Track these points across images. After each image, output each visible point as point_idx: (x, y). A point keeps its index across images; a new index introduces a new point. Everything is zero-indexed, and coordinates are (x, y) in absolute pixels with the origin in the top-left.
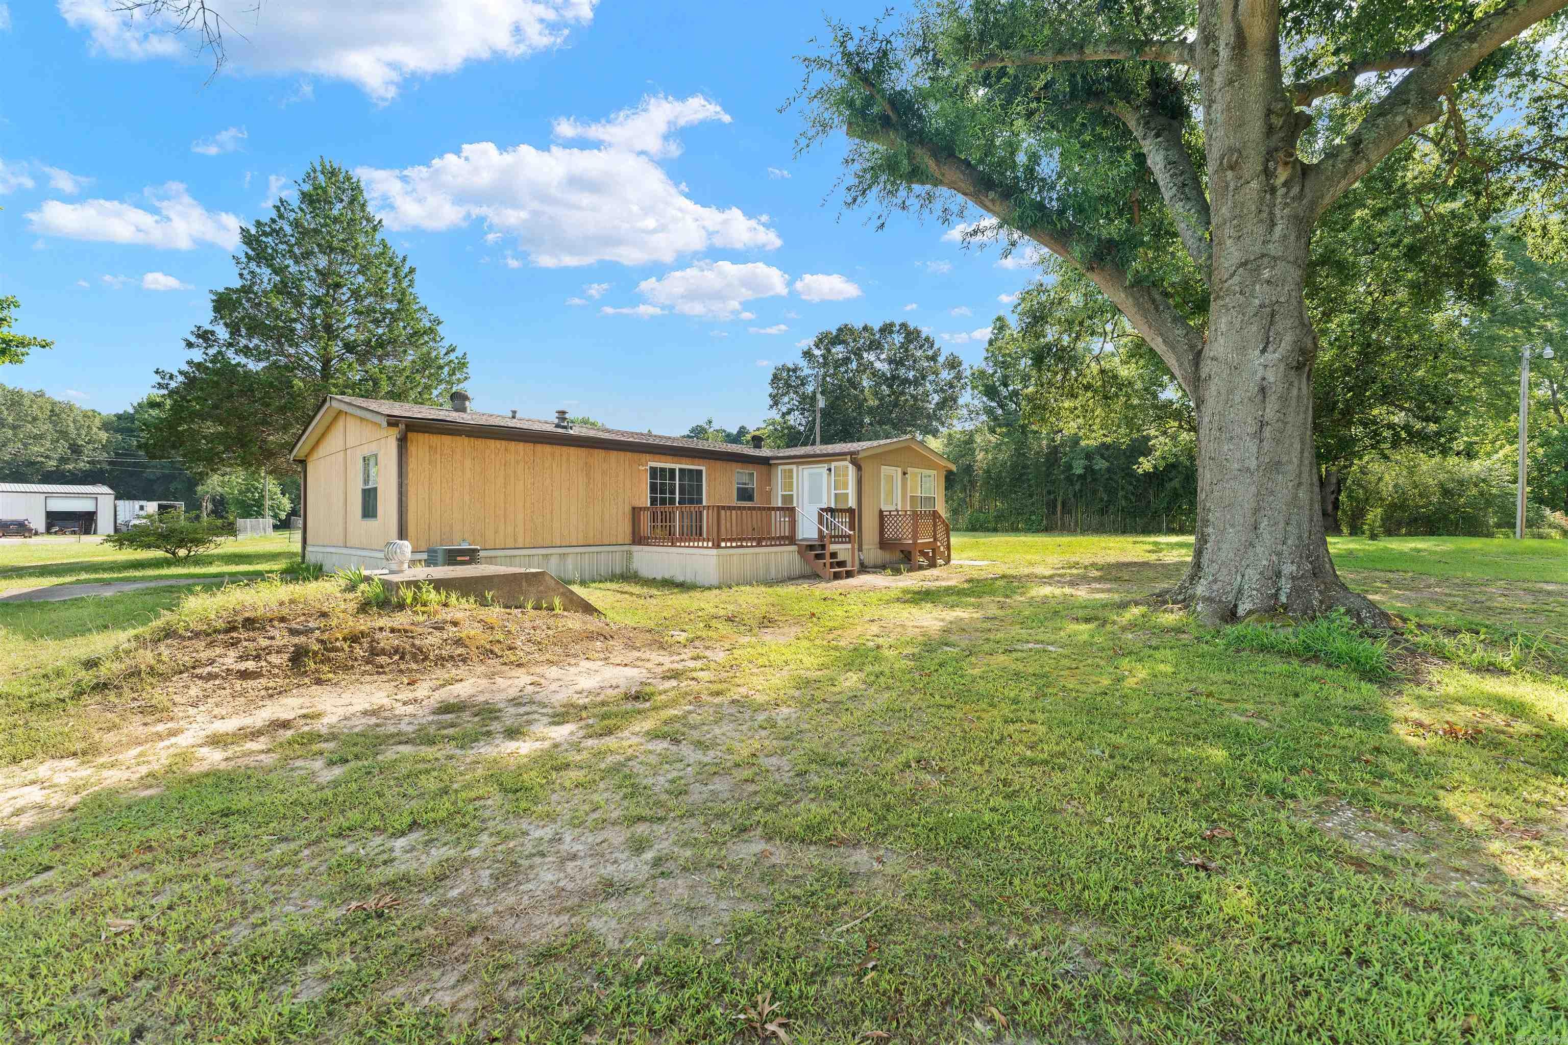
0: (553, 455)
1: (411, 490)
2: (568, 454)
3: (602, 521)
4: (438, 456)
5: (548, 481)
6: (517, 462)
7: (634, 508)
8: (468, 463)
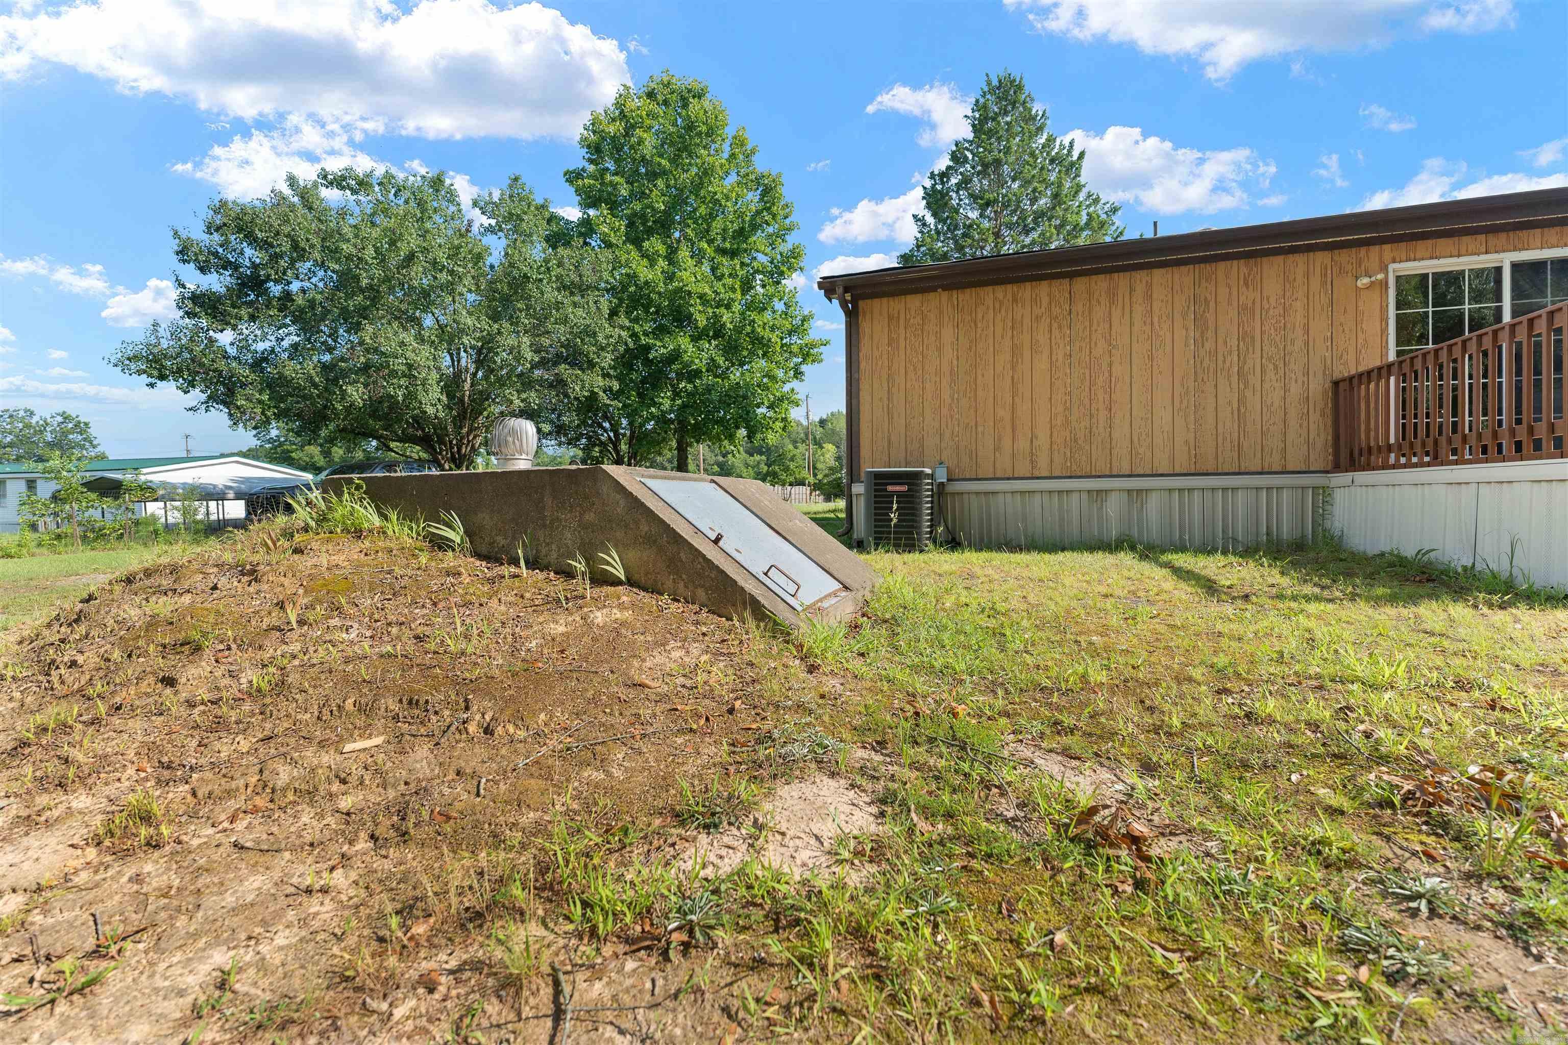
0: (1112, 296)
1: (864, 386)
2: (1149, 286)
3: (1241, 418)
4: (902, 331)
5: (1101, 346)
6: (1038, 318)
7: (1336, 384)
8: (948, 334)
